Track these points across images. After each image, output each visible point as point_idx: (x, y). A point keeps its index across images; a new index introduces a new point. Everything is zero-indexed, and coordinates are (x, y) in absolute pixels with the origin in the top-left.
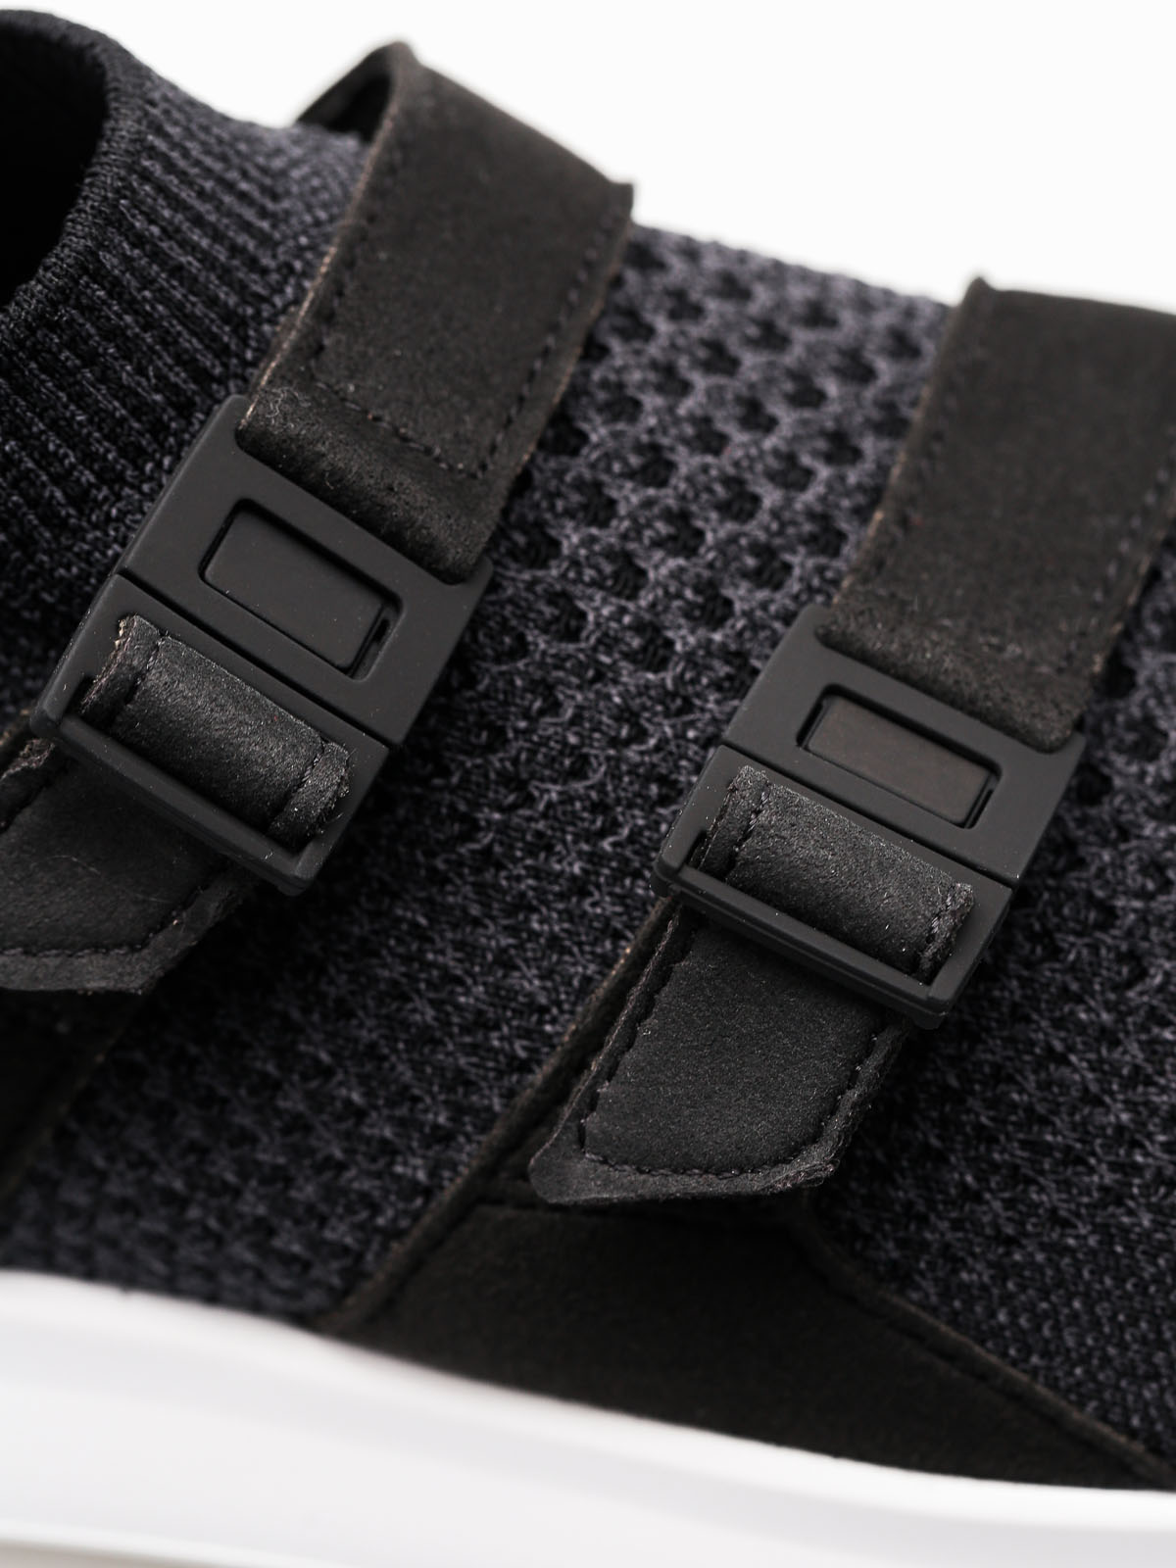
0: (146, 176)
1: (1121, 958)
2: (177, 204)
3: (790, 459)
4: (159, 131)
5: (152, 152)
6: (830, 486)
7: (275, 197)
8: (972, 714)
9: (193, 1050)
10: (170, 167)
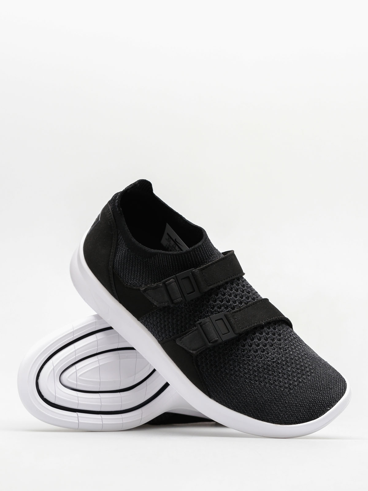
0: (199, 249)
1: (230, 354)
2: (200, 252)
3: (236, 301)
4: (203, 246)
5: (201, 247)
6: (237, 305)
7: (210, 256)
8: (231, 327)
9: (162, 315)
10: (202, 249)
